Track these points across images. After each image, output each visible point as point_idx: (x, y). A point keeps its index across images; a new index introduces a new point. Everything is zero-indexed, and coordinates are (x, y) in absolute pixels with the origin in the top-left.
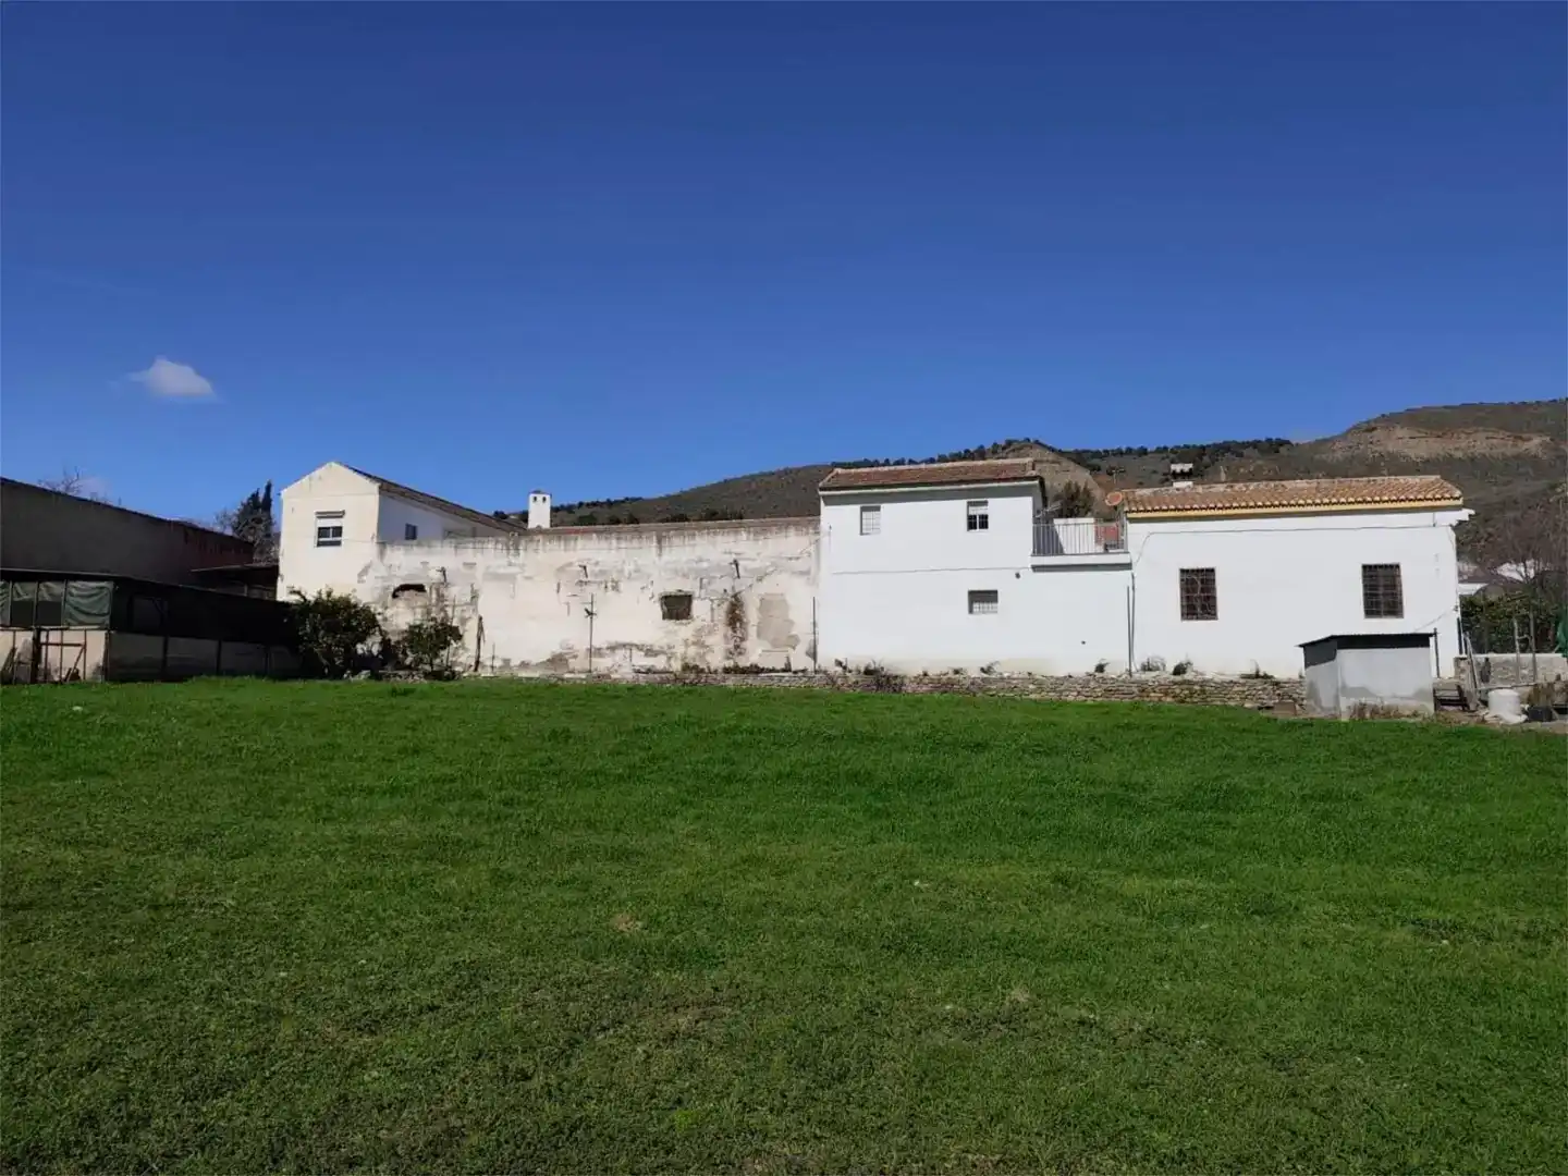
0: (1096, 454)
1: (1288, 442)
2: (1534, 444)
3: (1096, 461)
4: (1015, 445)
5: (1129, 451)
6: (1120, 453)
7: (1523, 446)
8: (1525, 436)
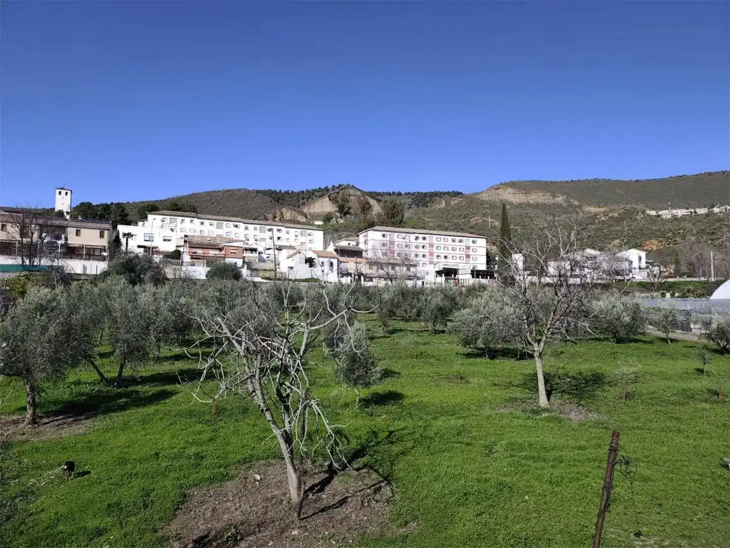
0: (379, 194)
1: (461, 193)
2: (560, 199)
3: (379, 197)
4: (343, 187)
5: (394, 193)
6: (389, 194)
7: (557, 199)
8: (557, 195)
